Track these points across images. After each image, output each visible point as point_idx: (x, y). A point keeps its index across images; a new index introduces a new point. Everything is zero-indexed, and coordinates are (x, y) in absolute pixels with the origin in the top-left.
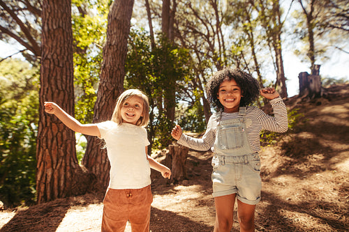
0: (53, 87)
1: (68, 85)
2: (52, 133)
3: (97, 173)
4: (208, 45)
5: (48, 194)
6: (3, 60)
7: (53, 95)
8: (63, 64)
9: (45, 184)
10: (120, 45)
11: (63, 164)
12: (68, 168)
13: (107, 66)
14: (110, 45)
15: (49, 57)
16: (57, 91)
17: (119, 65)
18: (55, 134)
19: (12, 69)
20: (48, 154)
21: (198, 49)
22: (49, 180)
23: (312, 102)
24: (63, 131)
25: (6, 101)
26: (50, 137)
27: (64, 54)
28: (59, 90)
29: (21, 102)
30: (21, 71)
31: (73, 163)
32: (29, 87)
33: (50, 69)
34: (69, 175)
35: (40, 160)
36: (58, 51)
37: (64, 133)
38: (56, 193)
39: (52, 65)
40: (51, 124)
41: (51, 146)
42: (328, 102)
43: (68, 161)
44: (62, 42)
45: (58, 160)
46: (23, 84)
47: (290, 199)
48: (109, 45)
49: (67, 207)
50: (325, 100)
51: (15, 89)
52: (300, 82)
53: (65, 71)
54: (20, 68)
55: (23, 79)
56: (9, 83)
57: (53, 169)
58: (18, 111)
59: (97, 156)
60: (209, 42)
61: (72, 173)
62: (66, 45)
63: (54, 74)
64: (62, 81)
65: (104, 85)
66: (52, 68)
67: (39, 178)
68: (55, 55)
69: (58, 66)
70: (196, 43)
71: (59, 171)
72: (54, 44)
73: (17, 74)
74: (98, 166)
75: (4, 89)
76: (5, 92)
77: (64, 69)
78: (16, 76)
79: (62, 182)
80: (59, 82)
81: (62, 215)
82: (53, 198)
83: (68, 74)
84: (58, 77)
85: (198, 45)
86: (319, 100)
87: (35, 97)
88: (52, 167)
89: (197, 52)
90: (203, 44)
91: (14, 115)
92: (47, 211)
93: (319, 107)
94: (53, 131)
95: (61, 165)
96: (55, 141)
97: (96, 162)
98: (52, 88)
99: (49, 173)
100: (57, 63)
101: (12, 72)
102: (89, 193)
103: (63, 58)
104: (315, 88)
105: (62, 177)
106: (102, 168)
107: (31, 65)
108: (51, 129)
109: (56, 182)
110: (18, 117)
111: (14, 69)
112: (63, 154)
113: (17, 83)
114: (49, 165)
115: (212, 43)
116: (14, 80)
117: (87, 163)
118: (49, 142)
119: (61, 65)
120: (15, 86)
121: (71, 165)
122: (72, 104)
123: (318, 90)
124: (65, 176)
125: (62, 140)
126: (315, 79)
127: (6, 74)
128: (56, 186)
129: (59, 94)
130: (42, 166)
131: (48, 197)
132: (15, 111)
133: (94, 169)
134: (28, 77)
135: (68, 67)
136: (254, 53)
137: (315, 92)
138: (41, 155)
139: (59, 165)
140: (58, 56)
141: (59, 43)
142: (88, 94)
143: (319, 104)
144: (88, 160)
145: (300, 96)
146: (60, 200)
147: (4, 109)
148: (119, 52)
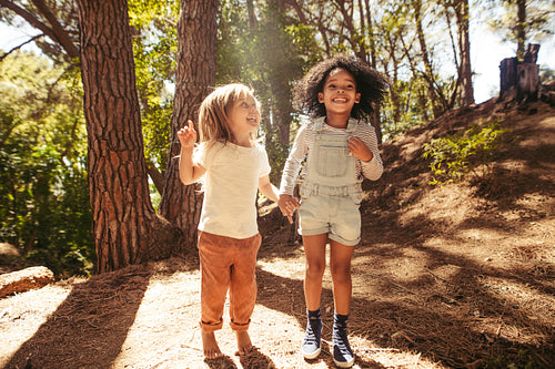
0: (106, 92)
1: (128, 89)
2: (112, 166)
3: (184, 226)
4: (342, 18)
5: (115, 259)
6: (6, 55)
7: (106, 105)
8: (117, 54)
9: (109, 243)
10: (205, 18)
11: (133, 214)
12: (141, 219)
13: (186, 55)
14: (189, 19)
15: (94, 41)
16: (112, 98)
17: (205, 53)
18: (116, 168)
19: (22, 69)
20: (108, 199)
21: (325, 24)
22: (114, 238)
23: (521, 110)
24: (127, 163)
25: (19, 123)
26: (109, 172)
27: (118, 36)
28: (115, 98)
29: (43, 123)
30: (38, 72)
31: (147, 213)
32: (53, 99)
33: (97, 63)
34: (143, 229)
35: (97, 209)
36: (107, 30)
37: (129, 166)
38: (127, 257)
39: (100, 56)
40: (108, 152)
41: (113, 187)
42: (549, 109)
43: (140, 210)
44: (112, 15)
45: (124, 209)
46: (43, 94)
47: (490, 260)
48: (187, 19)
49: (147, 276)
50: (544, 105)
51: (33, 102)
52: (501, 76)
53: (121, 66)
54: (35, 67)
55: (42, 84)
56: (21, 93)
57: (118, 222)
58: (40, 138)
59: (181, 201)
60: (344, 12)
61: (147, 227)
62: (119, 21)
63: (105, 71)
64: (118, 81)
65: (184, 87)
66: (100, 62)
67: (98, 236)
68: (103, 37)
69: (110, 56)
70: (321, 14)
71: (127, 224)
72: (100, 20)
73: (31, 78)
74: (184, 216)
75: (16, 103)
76: (16, 107)
77: (120, 61)
78: (30, 81)
79: (134, 241)
80: (114, 84)
81: (142, 287)
82: (122, 264)
83: (127, 71)
84: (112, 76)
85: (324, 17)
86: (534, 105)
87: (64, 114)
88: (117, 219)
89: (323, 30)
90: (334, 15)
91: (35, 143)
92: (118, 282)
93: (533, 117)
94: (113, 163)
95: (130, 217)
96: (117, 179)
97: (181, 210)
98: (103, 94)
99: (114, 228)
100: (107, 53)
101: (23, 74)
102: (175, 256)
103: (116, 44)
104: (528, 85)
105: (134, 234)
106: (191, 219)
107: (51, 62)
108: (109, 160)
109: (125, 241)
110: (42, 148)
111: (26, 70)
112: (131, 199)
113: (34, 93)
114: (112, 215)
115: (349, 13)
116: (28, 87)
117: (168, 212)
118: (109, 181)
119: (114, 55)
120: (31, 97)
121: (144, 216)
122: (137, 118)
123: (533, 89)
124: (138, 232)
125: (128, 177)
126: (530, 69)
127: (15, 78)
128: (125, 247)
129: (115, 103)
130: (101, 217)
131: (116, 263)
132: (36, 137)
133: (178, 220)
134: (51, 81)
135: (125, 58)
136: (420, 29)
137: (528, 92)
138: (97, 201)
139: (126, 215)
140: (107, 40)
141: (107, 18)
142: (153, 106)
143: (534, 112)
144: (168, 208)
145: (500, 99)
146: (134, 267)
147: (19, 136)
148: (203, 31)
